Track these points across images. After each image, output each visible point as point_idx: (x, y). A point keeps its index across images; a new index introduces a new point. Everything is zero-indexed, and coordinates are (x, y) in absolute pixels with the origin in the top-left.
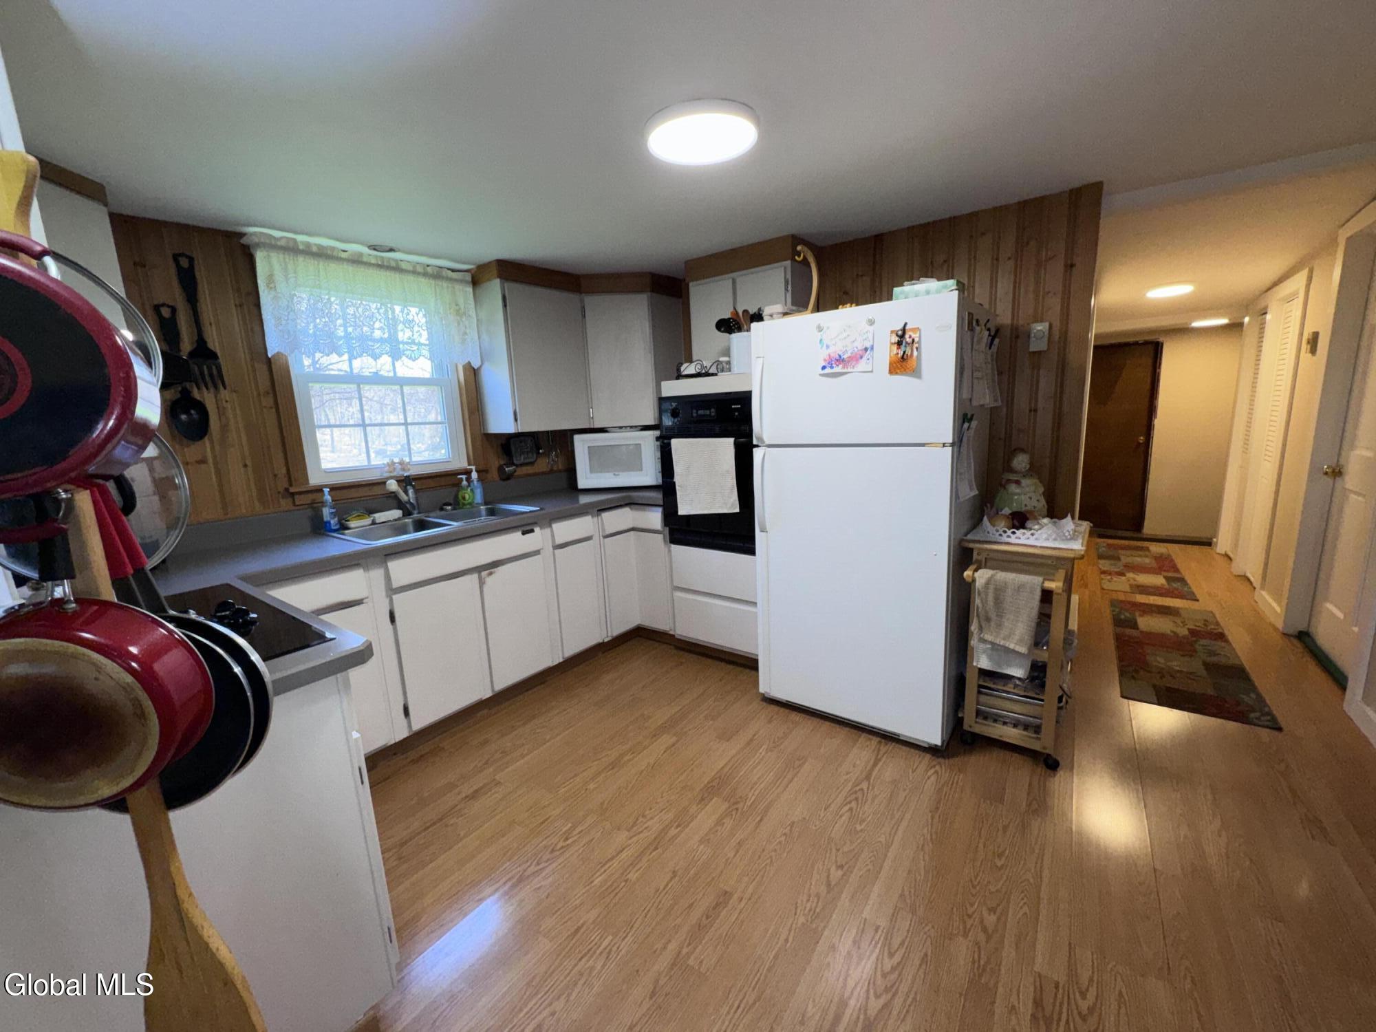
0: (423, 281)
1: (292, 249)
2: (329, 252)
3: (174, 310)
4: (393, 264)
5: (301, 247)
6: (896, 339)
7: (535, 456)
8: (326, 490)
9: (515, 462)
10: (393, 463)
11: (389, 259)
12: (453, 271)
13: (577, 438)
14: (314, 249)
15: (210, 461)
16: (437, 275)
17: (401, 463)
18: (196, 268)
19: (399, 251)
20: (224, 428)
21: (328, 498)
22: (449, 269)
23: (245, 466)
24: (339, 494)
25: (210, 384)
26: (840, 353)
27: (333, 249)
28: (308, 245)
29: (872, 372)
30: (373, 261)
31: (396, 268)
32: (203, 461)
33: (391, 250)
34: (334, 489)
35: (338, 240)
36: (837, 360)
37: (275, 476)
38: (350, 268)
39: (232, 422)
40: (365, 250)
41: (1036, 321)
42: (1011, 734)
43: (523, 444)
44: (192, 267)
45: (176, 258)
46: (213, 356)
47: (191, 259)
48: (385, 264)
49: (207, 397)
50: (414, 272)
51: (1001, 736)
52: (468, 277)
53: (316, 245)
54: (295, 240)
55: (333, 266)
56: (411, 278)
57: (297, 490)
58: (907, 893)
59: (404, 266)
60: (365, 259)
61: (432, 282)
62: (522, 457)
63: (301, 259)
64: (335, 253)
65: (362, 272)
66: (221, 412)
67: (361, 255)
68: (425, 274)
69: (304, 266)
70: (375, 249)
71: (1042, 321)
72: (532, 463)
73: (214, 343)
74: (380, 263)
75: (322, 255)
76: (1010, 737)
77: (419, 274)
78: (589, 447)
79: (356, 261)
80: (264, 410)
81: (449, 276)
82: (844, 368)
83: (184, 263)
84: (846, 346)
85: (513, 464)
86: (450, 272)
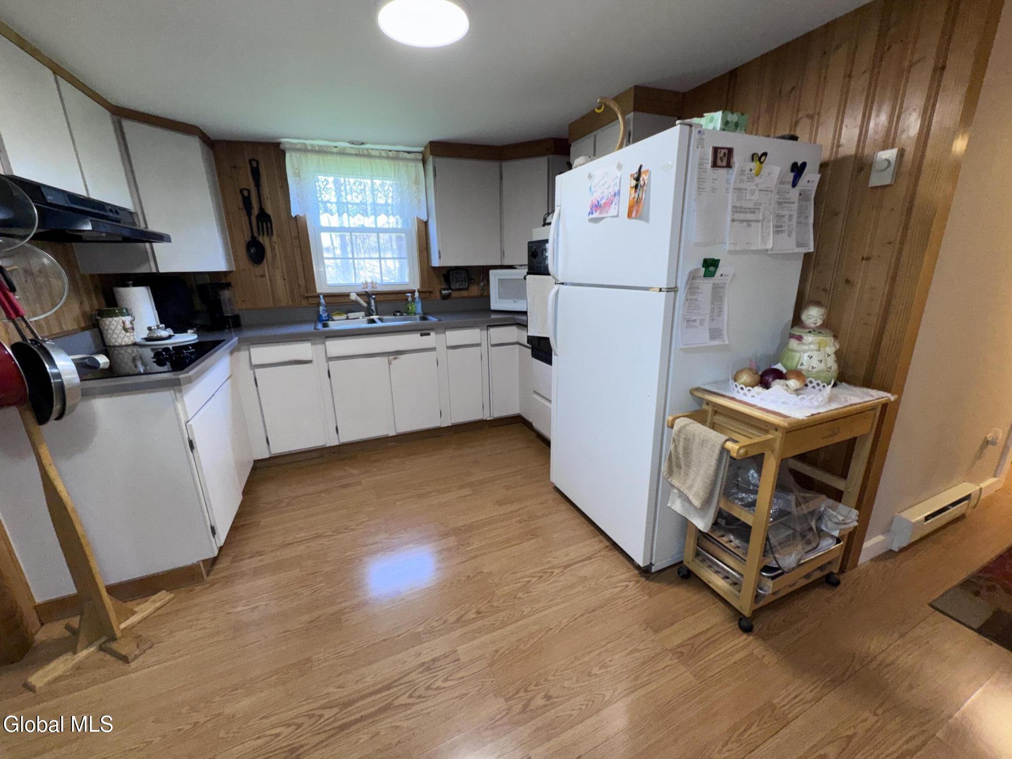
0: (386, 162)
1: (305, 150)
2: (325, 149)
3: (249, 191)
4: (365, 152)
5: (309, 148)
6: (634, 183)
7: (467, 283)
8: (321, 296)
9: (452, 287)
10: (366, 283)
11: (363, 149)
12: (409, 152)
13: (492, 272)
14: (317, 149)
15: (267, 275)
16: (395, 157)
17: (372, 283)
18: (260, 167)
19: (367, 143)
20: (274, 257)
21: (322, 301)
22: (405, 152)
23: (284, 279)
24: (329, 300)
25: (265, 233)
26: (599, 199)
27: (328, 147)
28: (312, 146)
29: (617, 216)
30: (353, 152)
31: (369, 156)
32: (263, 276)
33: (362, 144)
34: (326, 296)
35: (329, 140)
36: (596, 206)
37: (299, 286)
38: (338, 158)
39: (278, 255)
40: (347, 145)
41: (885, 148)
42: (718, 583)
43: (459, 275)
44: (258, 167)
45: (250, 161)
46: (269, 216)
47: (258, 162)
48: (361, 153)
49: (264, 240)
50: (380, 157)
51: (709, 582)
52: (420, 157)
53: (318, 145)
54: (305, 144)
55: (329, 158)
56: (378, 160)
57: (311, 295)
58: (501, 651)
59: (373, 153)
60: (347, 152)
61: (392, 162)
62: (458, 284)
63: (309, 155)
64: (329, 150)
65: (346, 159)
66: (273, 249)
67: (345, 148)
68: (388, 158)
69: (312, 159)
70: (353, 143)
71: (892, 147)
72: (467, 289)
73: (269, 210)
74: (357, 153)
75: (321, 151)
76: (716, 586)
77: (383, 157)
78: (499, 279)
79: (342, 153)
80: (295, 249)
81: (405, 156)
82: (600, 213)
83: (254, 164)
84: (604, 192)
85: (450, 289)
86: (406, 154)
